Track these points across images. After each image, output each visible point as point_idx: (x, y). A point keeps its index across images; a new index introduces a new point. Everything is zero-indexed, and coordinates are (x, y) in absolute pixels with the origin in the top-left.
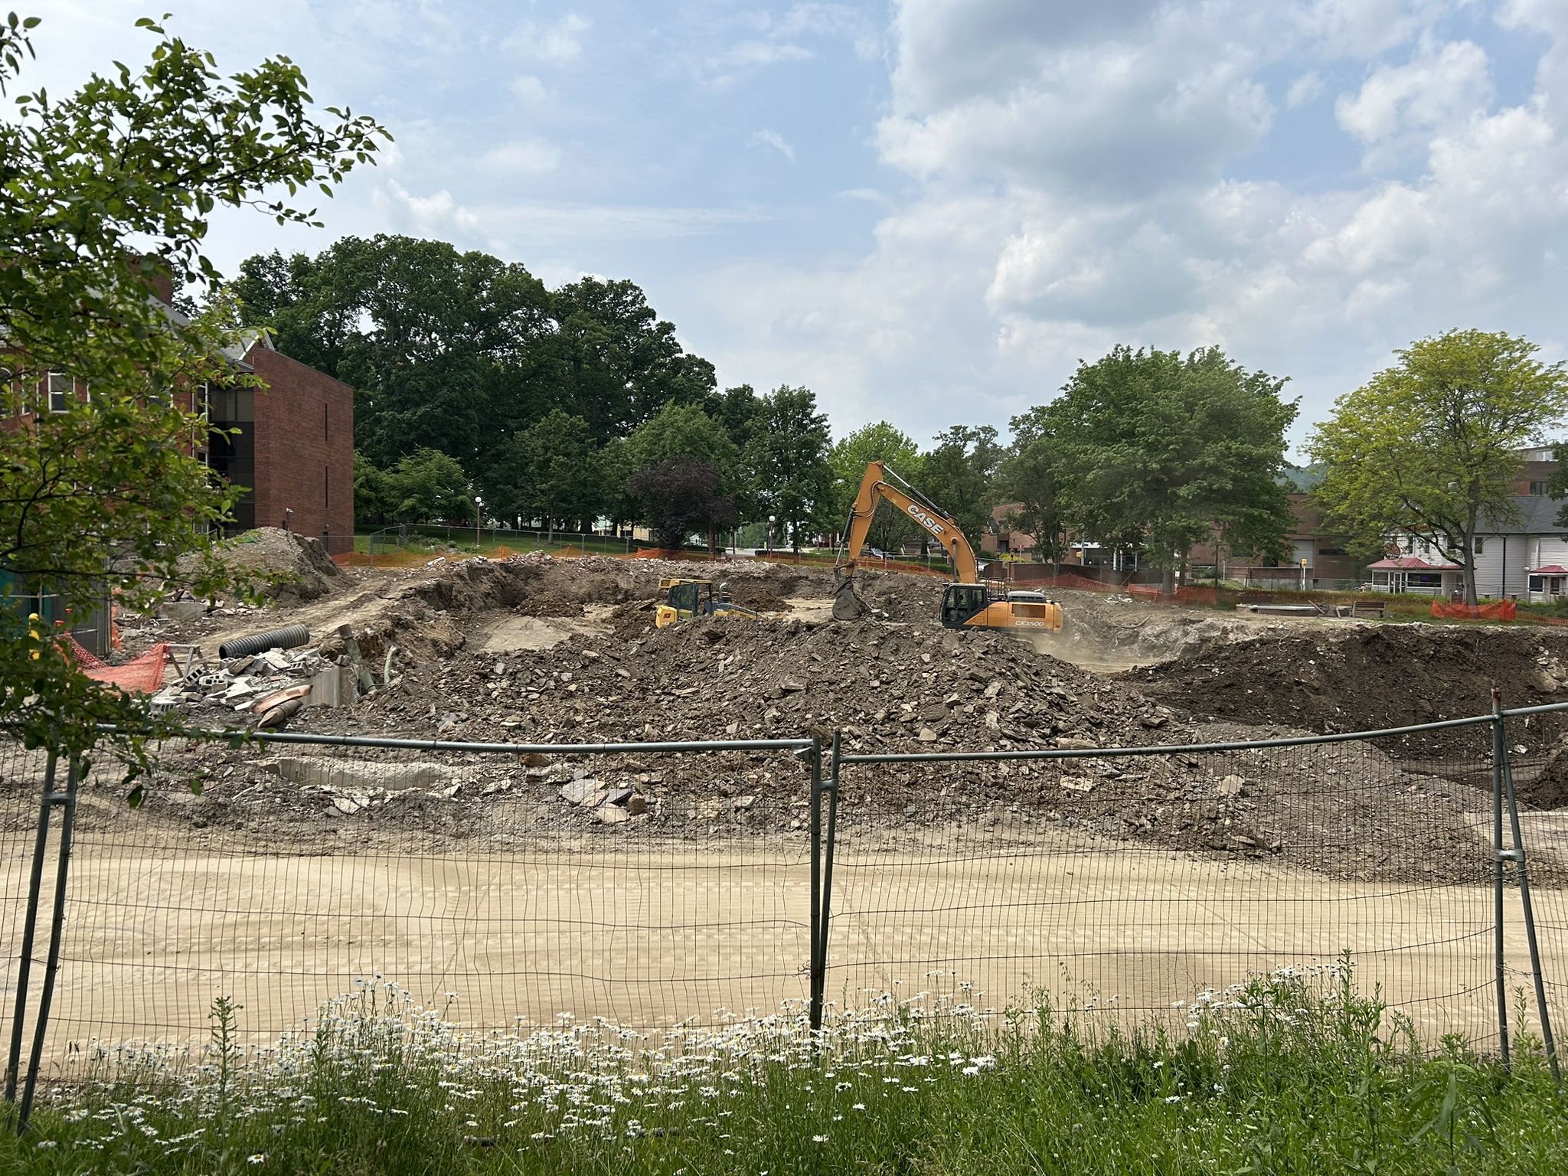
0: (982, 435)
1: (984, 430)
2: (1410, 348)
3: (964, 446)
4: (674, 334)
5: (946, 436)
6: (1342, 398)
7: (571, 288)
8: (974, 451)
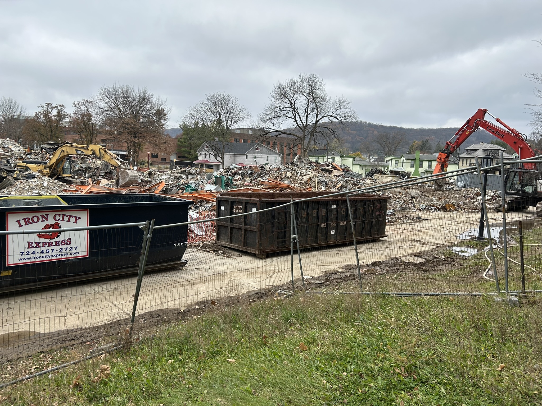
0: (59, 108)
1: (60, 106)
2: (209, 95)
3: (52, 111)
5: (43, 106)
8: (56, 114)
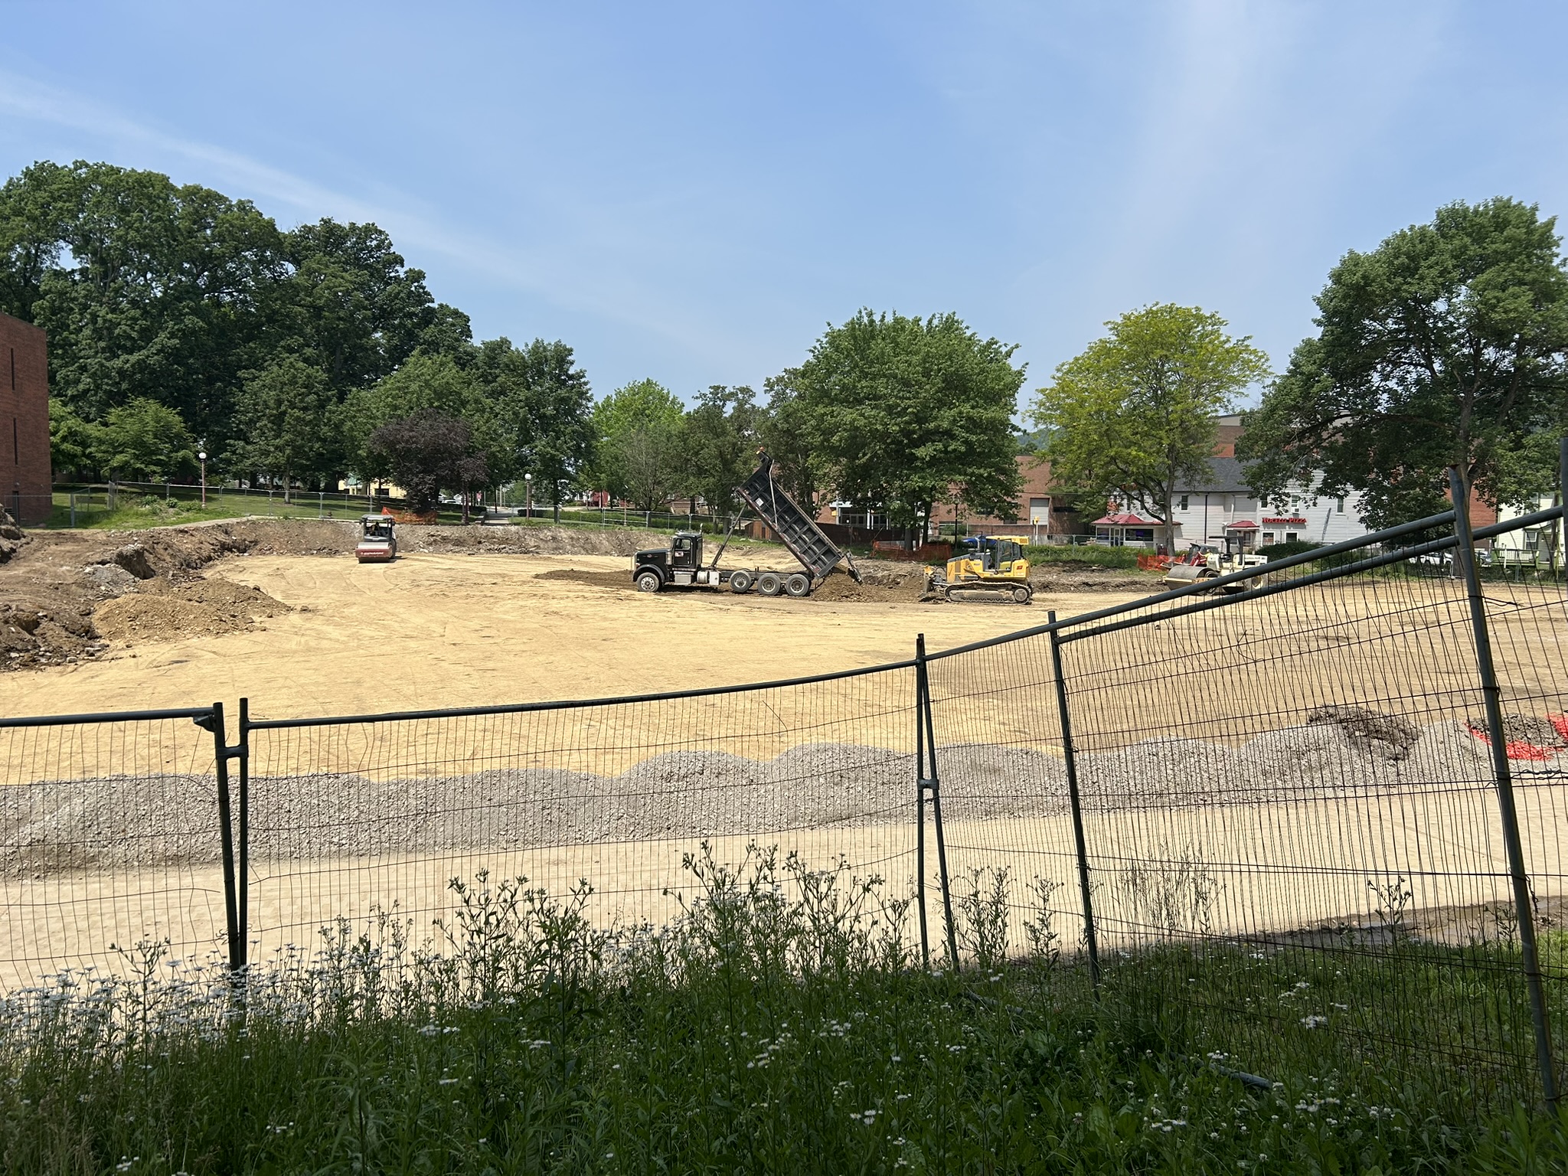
0: (740, 396)
1: (742, 390)
2: (1119, 320)
3: (723, 406)
4: (424, 283)
5: (705, 395)
6: (1063, 365)
7: (308, 230)
8: (733, 411)
